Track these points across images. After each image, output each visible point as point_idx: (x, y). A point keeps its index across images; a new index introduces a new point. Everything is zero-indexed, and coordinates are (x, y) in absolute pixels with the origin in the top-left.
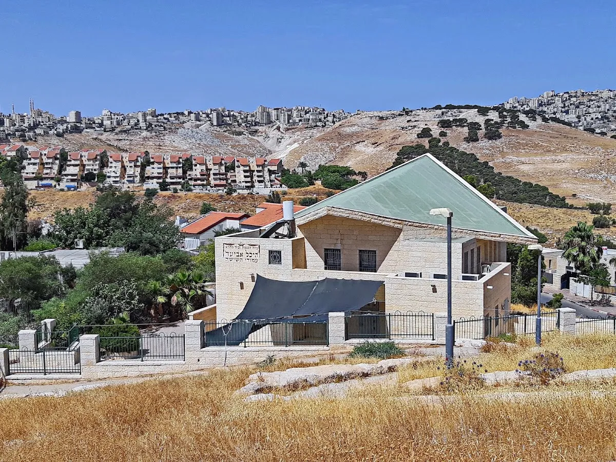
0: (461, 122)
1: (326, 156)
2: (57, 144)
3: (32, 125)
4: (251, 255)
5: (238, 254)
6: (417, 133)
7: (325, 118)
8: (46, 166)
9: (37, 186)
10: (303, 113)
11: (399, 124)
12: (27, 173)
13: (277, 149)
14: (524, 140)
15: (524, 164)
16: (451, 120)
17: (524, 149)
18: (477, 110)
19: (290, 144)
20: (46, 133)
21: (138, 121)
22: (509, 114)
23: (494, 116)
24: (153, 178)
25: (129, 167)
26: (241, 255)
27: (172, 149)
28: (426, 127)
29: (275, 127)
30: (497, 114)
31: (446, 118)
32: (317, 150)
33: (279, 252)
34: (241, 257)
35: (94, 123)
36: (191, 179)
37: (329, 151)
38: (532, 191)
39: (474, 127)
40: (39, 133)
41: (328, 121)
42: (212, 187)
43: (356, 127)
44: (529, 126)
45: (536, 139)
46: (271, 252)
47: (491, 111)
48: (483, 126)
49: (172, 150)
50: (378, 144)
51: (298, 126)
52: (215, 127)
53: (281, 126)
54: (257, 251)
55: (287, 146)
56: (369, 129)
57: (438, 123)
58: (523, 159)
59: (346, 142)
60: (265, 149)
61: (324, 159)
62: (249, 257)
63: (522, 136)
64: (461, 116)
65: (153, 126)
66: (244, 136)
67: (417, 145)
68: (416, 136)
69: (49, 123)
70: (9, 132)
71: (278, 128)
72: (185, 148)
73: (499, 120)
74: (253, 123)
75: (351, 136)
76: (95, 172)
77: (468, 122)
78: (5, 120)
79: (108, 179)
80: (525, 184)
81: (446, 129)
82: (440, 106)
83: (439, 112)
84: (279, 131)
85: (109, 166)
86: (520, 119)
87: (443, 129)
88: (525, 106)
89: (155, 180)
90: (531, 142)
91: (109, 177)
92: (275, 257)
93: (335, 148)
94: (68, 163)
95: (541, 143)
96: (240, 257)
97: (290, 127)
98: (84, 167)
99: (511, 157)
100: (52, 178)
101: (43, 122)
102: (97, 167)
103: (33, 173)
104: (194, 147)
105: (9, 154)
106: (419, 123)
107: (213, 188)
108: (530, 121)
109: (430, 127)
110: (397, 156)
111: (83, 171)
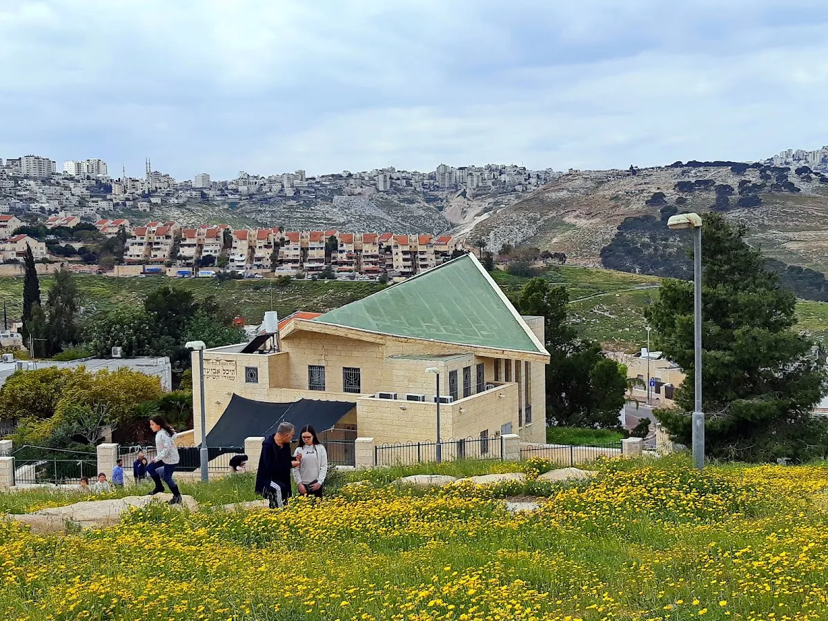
0: (706, 184)
1: (524, 230)
2: (177, 216)
3: (146, 192)
4: (227, 372)
5: (214, 371)
6: (646, 199)
7: (526, 180)
8: (154, 247)
9: (142, 271)
10: (497, 174)
11: (623, 187)
12: (131, 256)
13: (461, 222)
14: (792, 208)
15: (791, 241)
16: (693, 181)
17: (793, 221)
18: (730, 167)
19: (479, 215)
20: (164, 202)
21: (283, 186)
22: (774, 174)
23: (753, 177)
24: (289, 261)
25: (258, 248)
26: (218, 372)
27: (325, 222)
28: (658, 191)
29: (459, 192)
30: (758, 173)
31: (686, 179)
32: (512, 223)
33: (256, 369)
34: (219, 374)
35: (227, 189)
36: (336, 263)
37: (527, 224)
38: (800, 278)
39: (725, 190)
40: (155, 202)
41: (529, 183)
42: (361, 273)
43: (565, 192)
44: (799, 190)
45: (810, 208)
46: (247, 369)
47: (750, 169)
48: (736, 190)
49: (325, 224)
50: (593, 214)
51: (490, 191)
52: (382, 193)
53: (467, 191)
54: (233, 368)
55: (475, 218)
56: (583, 194)
57: (675, 186)
58: (790, 235)
59: (551, 212)
60: (446, 222)
61: (521, 235)
62: (225, 375)
63: (790, 203)
64: (708, 176)
65: (302, 192)
66: (419, 204)
67: (644, 216)
68: (644, 204)
69: (168, 189)
70: (118, 201)
71: (464, 194)
72: (342, 220)
73: (760, 182)
74: (431, 187)
75: (557, 204)
76: (213, 254)
77: (718, 183)
78: (113, 185)
79: (231, 264)
80: (792, 268)
81: (686, 193)
82: (681, 162)
83: (678, 170)
84: (465, 197)
85: (233, 246)
86: (789, 180)
87: (681, 194)
88: (802, 162)
89: (290, 265)
90: (802, 212)
91: (232, 260)
92: (252, 375)
93: (535, 221)
94: (182, 243)
95: (816, 213)
96: (216, 374)
97: (480, 192)
98: (202, 248)
99: (774, 232)
100: (161, 262)
101: (160, 188)
102: (218, 248)
103: (138, 256)
104: (353, 219)
105: (110, 230)
106: (649, 186)
107: (364, 275)
108: (802, 183)
109: (665, 192)
110: (617, 231)
111: (200, 253)
